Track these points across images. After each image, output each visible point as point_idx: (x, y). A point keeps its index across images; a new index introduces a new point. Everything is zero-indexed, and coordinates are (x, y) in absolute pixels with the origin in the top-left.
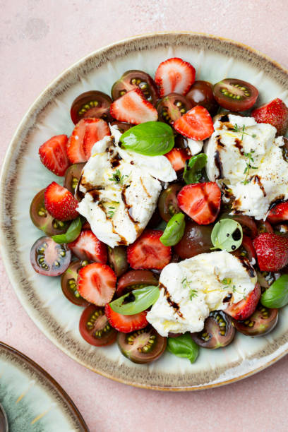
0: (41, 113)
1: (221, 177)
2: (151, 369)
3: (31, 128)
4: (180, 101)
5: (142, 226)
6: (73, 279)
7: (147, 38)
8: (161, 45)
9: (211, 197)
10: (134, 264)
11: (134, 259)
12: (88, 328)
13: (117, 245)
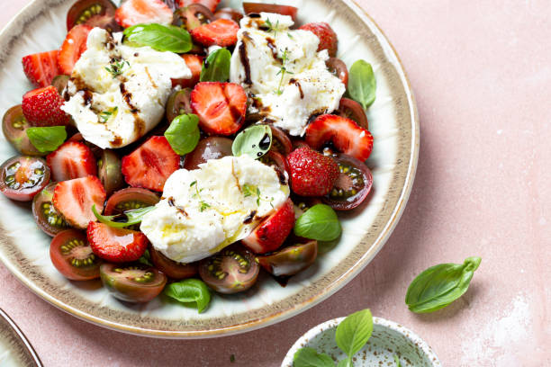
0: (29, 22)
1: (248, 81)
2: (144, 315)
3: (15, 37)
4: (203, 14)
5: (143, 115)
6: (49, 203)
9: (233, 101)
10: (129, 178)
11: (131, 170)
12: (62, 251)
13: (110, 147)
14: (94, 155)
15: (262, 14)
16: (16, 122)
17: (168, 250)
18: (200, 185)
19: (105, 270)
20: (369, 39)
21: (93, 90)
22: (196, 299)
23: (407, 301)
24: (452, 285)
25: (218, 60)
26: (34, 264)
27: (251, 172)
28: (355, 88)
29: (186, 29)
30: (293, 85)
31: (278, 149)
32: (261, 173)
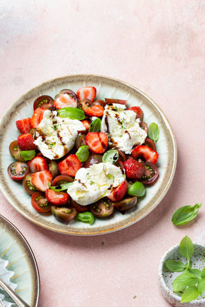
0: (18, 107)
1: (108, 131)
2: (69, 226)
3: (12, 113)
4: (89, 103)
6: (30, 181)
8: (80, 80)
9: (103, 140)
10: (61, 171)
11: (62, 168)
12: (36, 201)
13: (54, 159)
14: (47, 162)
15: (113, 104)
16: (15, 148)
17: (78, 201)
18: (90, 174)
19: (53, 208)
20: (156, 114)
21: (46, 135)
22: (89, 220)
23: (172, 220)
24: (190, 214)
25: (96, 123)
26: (24, 205)
27: (111, 169)
28: (151, 134)
29: (82, 109)
30: (127, 134)
31: (121, 160)
32: (115, 170)
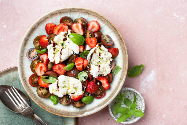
0: (52, 15)
1: (90, 60)
4: (91, 34)
5: (62, 61)
6: (35, 64)
7: (92, 12)
8: (95, 16)
9: (84, 64)
10: (54, 69)
13: (52, 62)
14: (48, 61)
15: (102, 46)
16: (37, 40)
21: (56, 44)
